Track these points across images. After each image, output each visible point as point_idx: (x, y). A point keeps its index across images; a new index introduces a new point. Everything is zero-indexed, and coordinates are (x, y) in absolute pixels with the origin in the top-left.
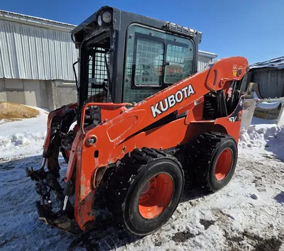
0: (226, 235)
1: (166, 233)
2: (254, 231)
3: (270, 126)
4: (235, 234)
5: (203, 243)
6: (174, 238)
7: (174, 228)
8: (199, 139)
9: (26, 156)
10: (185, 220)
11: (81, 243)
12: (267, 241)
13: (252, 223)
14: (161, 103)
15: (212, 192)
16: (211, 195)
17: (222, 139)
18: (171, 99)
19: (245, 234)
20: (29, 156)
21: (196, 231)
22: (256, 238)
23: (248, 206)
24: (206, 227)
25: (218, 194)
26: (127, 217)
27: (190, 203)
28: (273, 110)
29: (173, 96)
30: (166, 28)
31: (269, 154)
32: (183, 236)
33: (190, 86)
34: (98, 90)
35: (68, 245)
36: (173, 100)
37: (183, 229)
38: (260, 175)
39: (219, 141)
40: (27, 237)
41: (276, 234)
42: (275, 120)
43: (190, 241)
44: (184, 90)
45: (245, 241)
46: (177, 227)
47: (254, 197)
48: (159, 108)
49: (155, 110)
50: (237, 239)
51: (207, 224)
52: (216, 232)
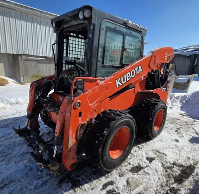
0: (163, 165)
1: (125, 168)
2: (180, 162)
3: (183, 94)
4: (168, 165)
5: (150, 172)
6: (131, 171)
7: (130, 164)
8: (144, 103)
9: (4, 118)
10: (137, 159)
11: (67, 180)
12: (187, 167)
13: (178, 157)
14: (122, 78)
15: (151, 139)
16: (151, 141)
17: (159, 103)
18: (128, 75)
19: (174, 164)
20: (7, 118)
21: (144, 165)
22: (181, 166)
23: (174, 146)
24: (151, 162)
25: (155, 140)
26: (102, 158)
27: (138, 147)
28: (184, 83)
29: (129, 73)
30: (125, 24)
31: (183, 113)
32: (137, 169)
33: (140, 66)
34: (70, 66)
35: (57, 182)
36: (129, 76)
37: (136, 164)
38: (179, 127)
39: (157, 104)
40: (22, 180)
41: (192, 162)
42: (186, 90)
43: (142, 171)
44: (136, 69)
45: (175, 168)
46: (132, 163)
47: (177, 141)
48: (120, 81)
49: (118, 83)
50: (169, 168)
51: (151, 160)
52: (157, 164)
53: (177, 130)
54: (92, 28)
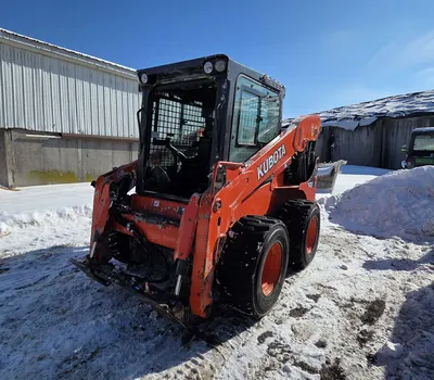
0: (337, 304)
1: (280, 312)
2: (361, 296)
4: (344, 302)
5: (322, 314)
6: (290, 315)
7: (285, 306)
10: (292, 298)
11: (194, 337)
12: (373, 303)
13: (354, 290)
15: (303, 268)
16: (303, 272)
17: (312, 206)
19: (352, 300)
21: (308, 306)
22: (362, 302)
23: (342, 277)
24: (316, 301)
25: (308, 269)
27: (287, 281)
28: (325, 177)
29: (271, 157)
30: (263, 81)
31: (336, 226)
32: (299, 312)
34: (160, 147)
36: (272, 161)
37: (296, 306)
38: (338, 248)
39: (309, 207)
41: (378, 295)
42: (328, 190)
43: (308, 314)
45: (356, 305)
46: (287, 304)
47: (344, 268)
50: (346, 306)
51: (316, 298)
52: (324, 301)
53: (337, 252)
54: (224, 87)
